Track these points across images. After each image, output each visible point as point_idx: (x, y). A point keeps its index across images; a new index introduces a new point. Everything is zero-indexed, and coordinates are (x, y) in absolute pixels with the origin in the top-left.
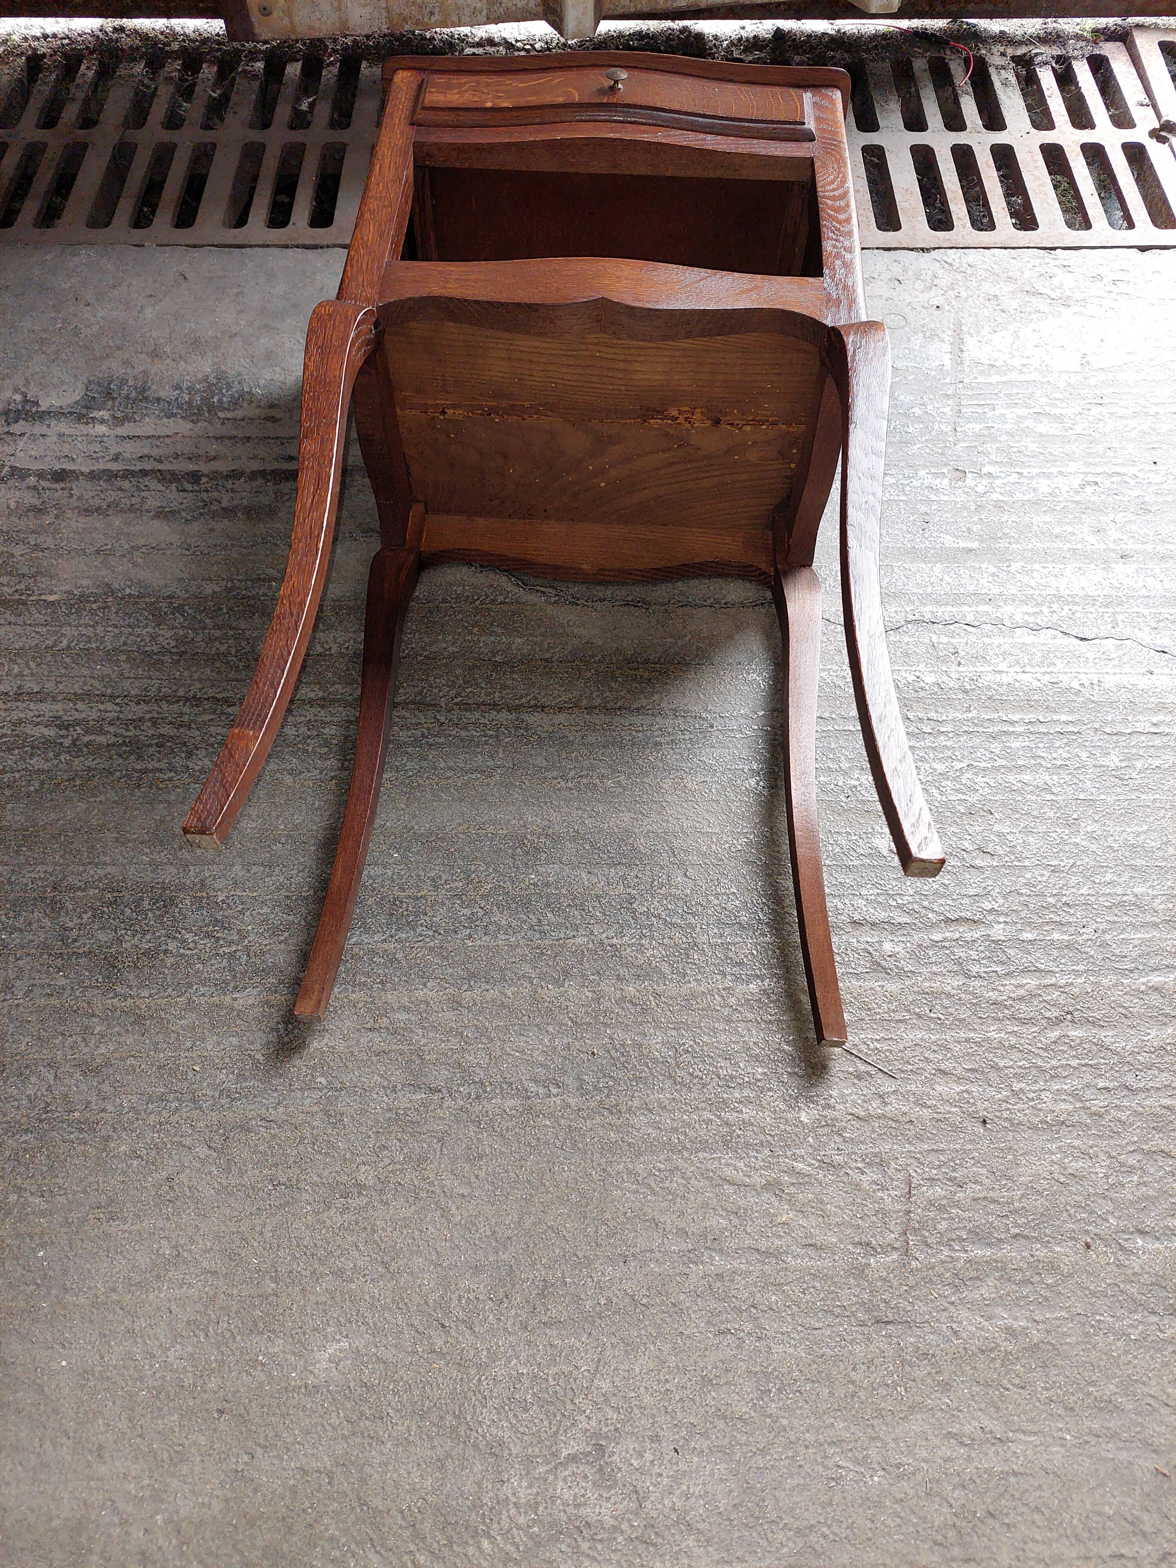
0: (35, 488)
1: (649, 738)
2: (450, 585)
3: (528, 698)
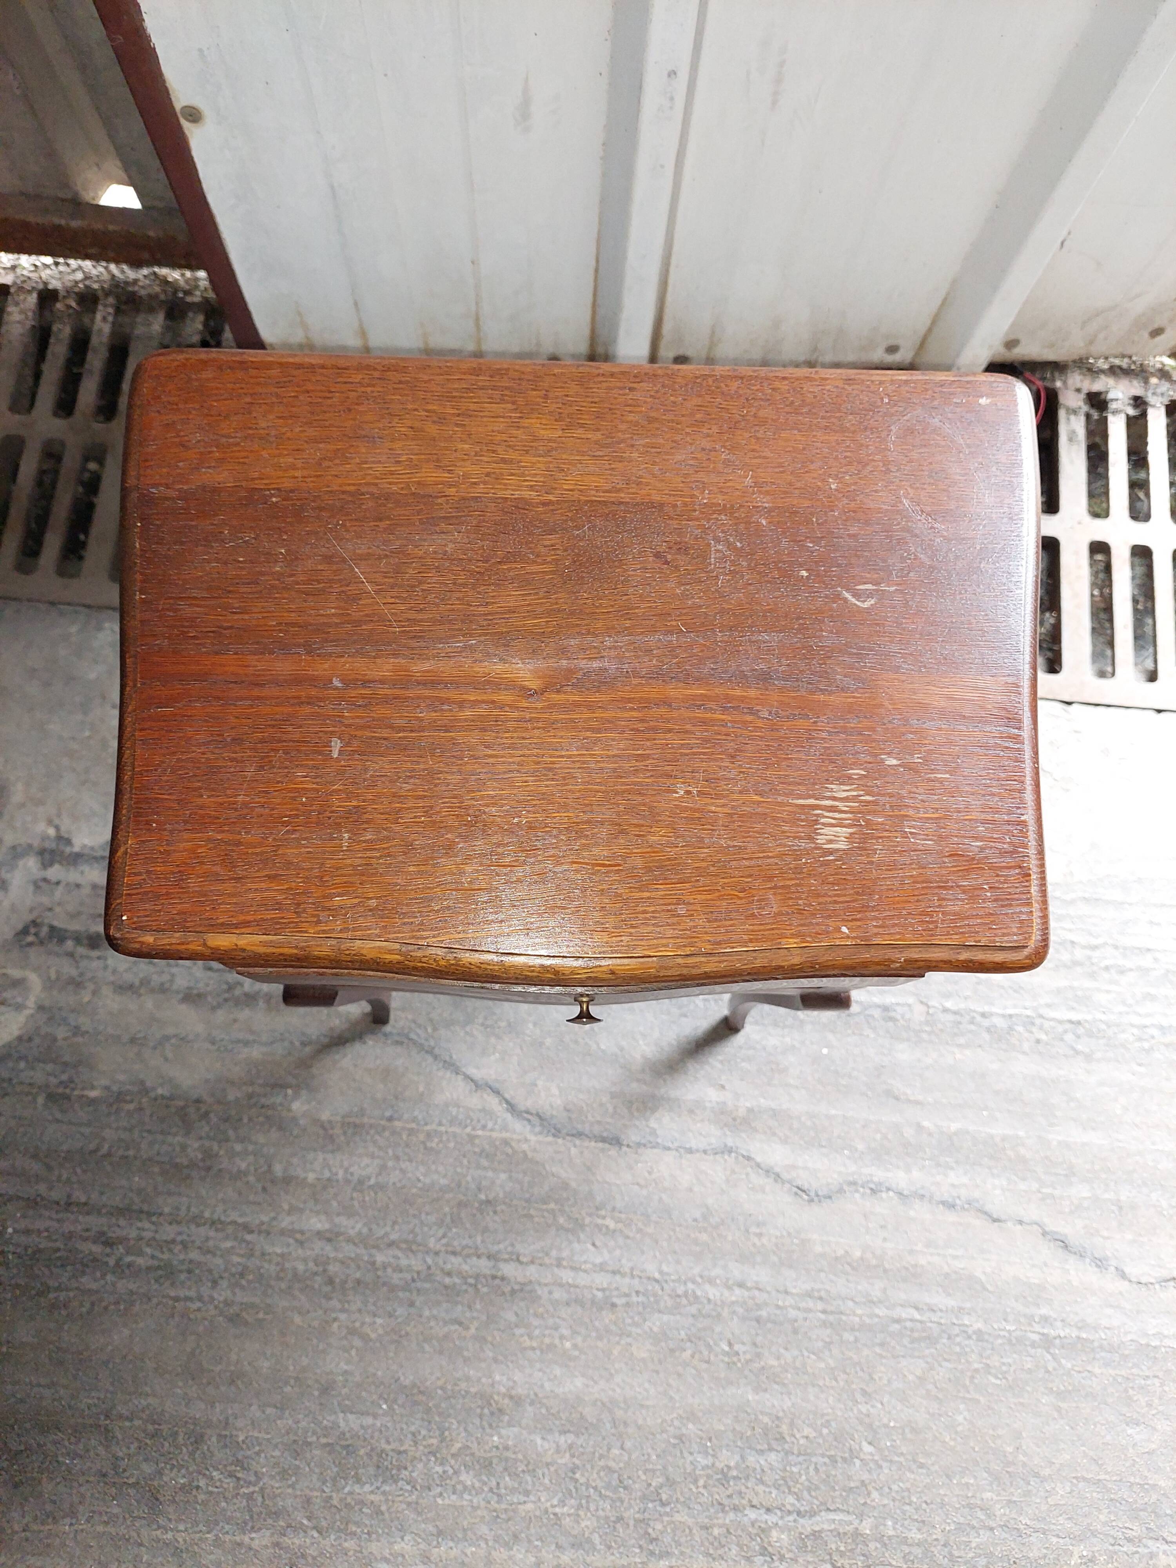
0: (72, 955)
1: (607, 1298)
2: (447, 1105)
3: (506, 1244)
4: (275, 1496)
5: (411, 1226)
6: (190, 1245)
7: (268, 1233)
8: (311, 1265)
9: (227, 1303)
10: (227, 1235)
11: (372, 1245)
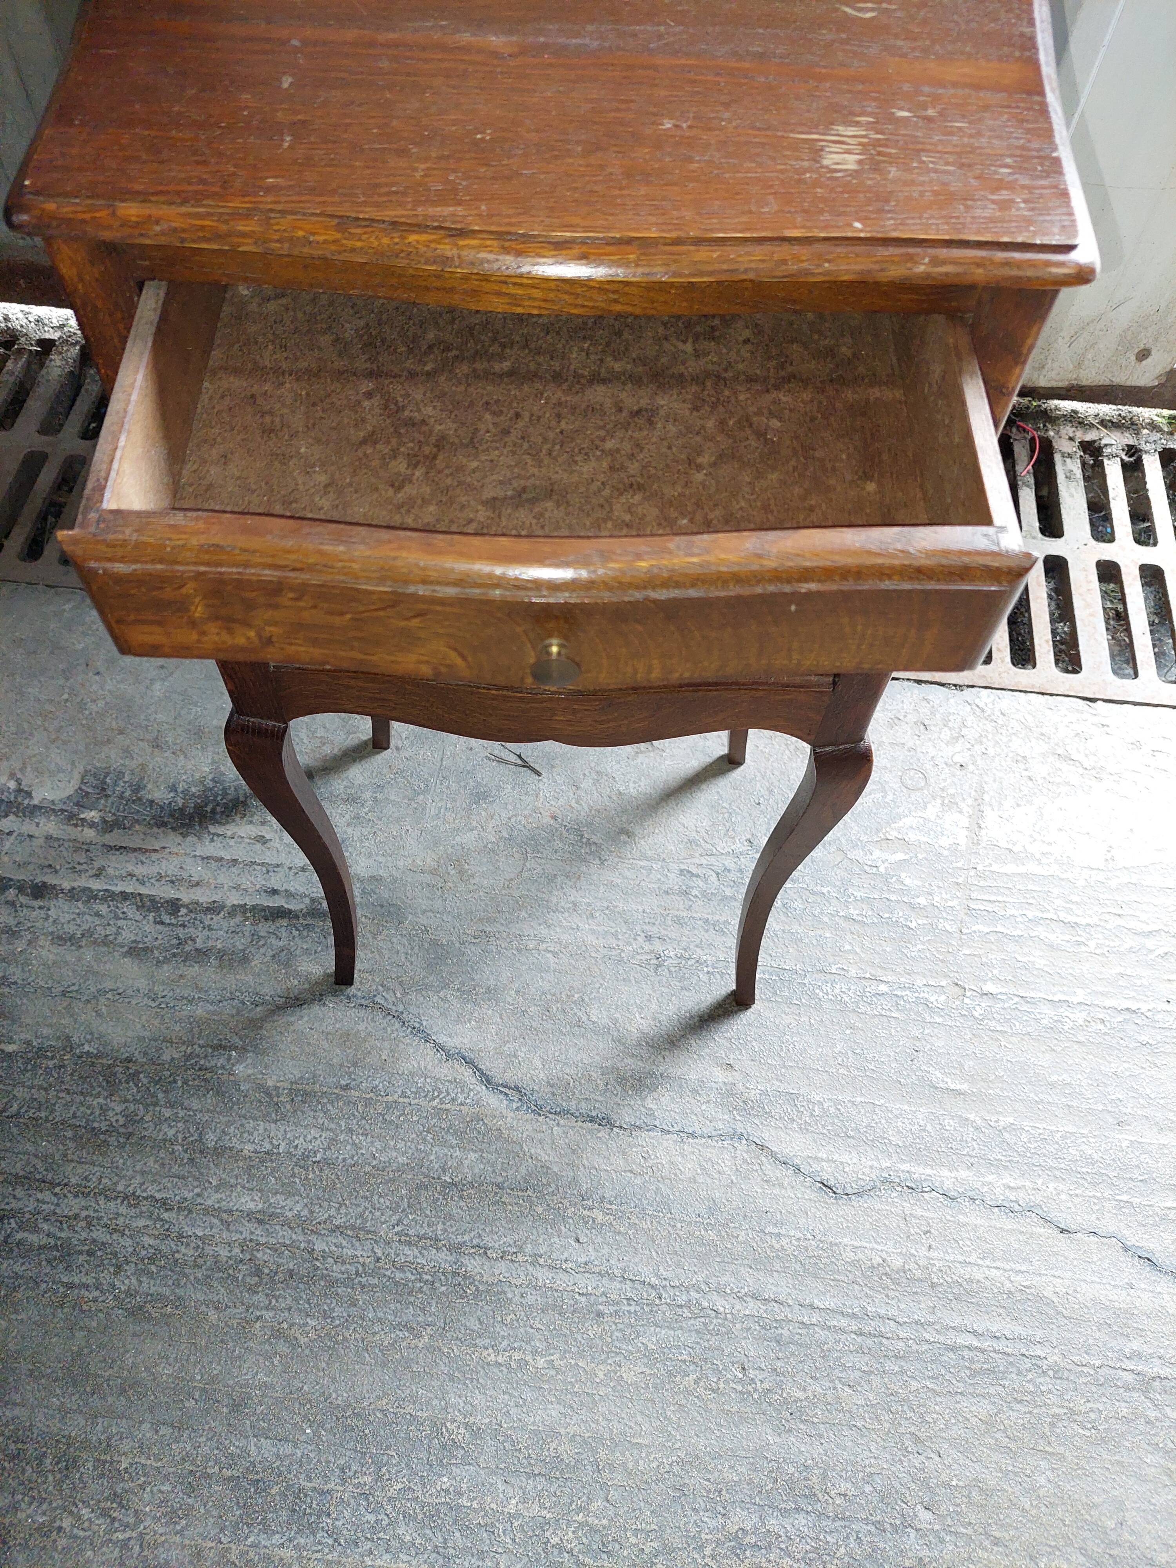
0: (12, 904)
1: (592, 1305)
2: (412, 1074)
3: (472, 1235)
4: (156, 1546)
5: (360, 1209)
6: (95, 1222)
7: (190, 1212)
8: (237, 1250)
9: (129, 1293)
10: (141, 1212)
11: (312, 1231)
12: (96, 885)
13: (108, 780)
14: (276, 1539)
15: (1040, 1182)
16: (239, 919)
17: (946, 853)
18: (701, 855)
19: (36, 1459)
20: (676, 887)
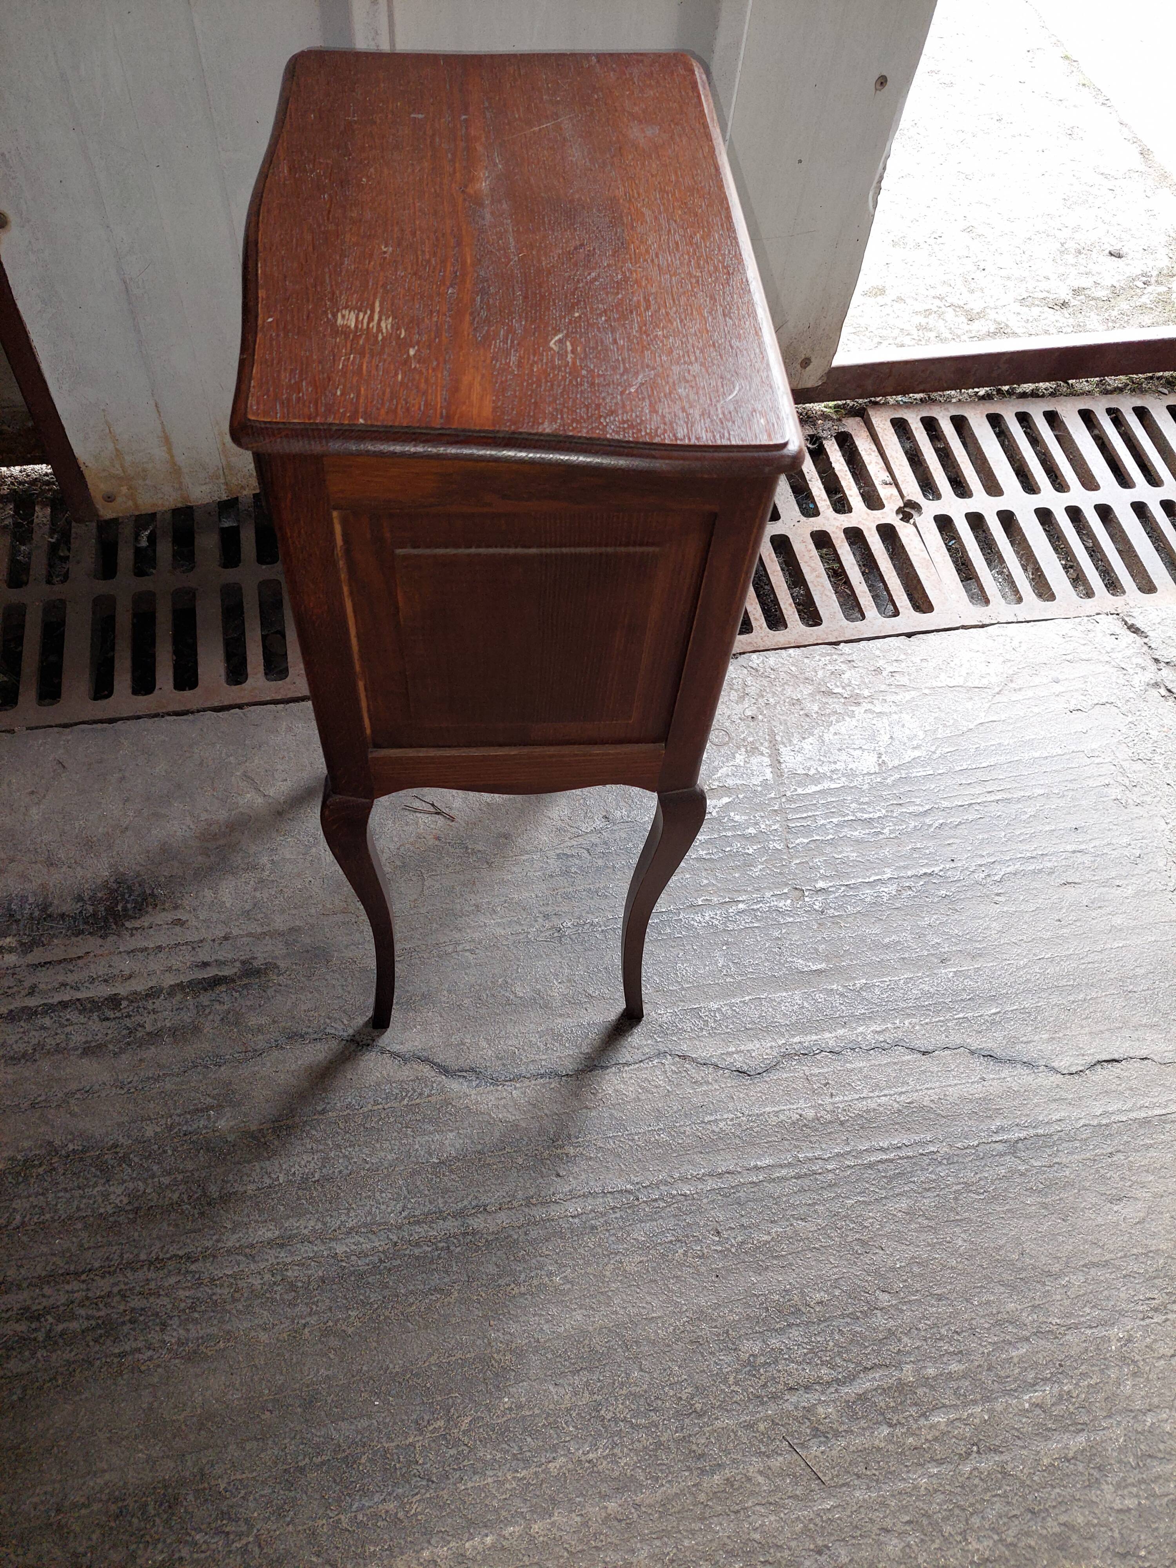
1: (585, 1222)
2: (378, 1084)
3: (469, 1199)
4: (274, 1541)
5: (367, 1208)
6: (128, 1293)
9: (180, 1343)
10: (170, 1272)
11: (330, 1239)
12: (32, 1002)
13: (13, 907)
14: (377, 1498)
15: (897, 1021)
16: (179, 997)
17: (759, 789)
18: (570, 839)
19: (140, 1509)
20: (558, 870)
